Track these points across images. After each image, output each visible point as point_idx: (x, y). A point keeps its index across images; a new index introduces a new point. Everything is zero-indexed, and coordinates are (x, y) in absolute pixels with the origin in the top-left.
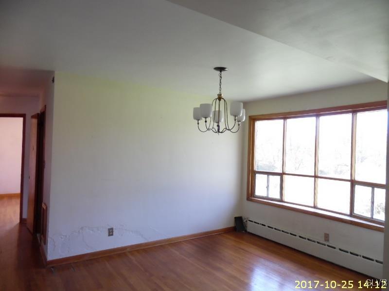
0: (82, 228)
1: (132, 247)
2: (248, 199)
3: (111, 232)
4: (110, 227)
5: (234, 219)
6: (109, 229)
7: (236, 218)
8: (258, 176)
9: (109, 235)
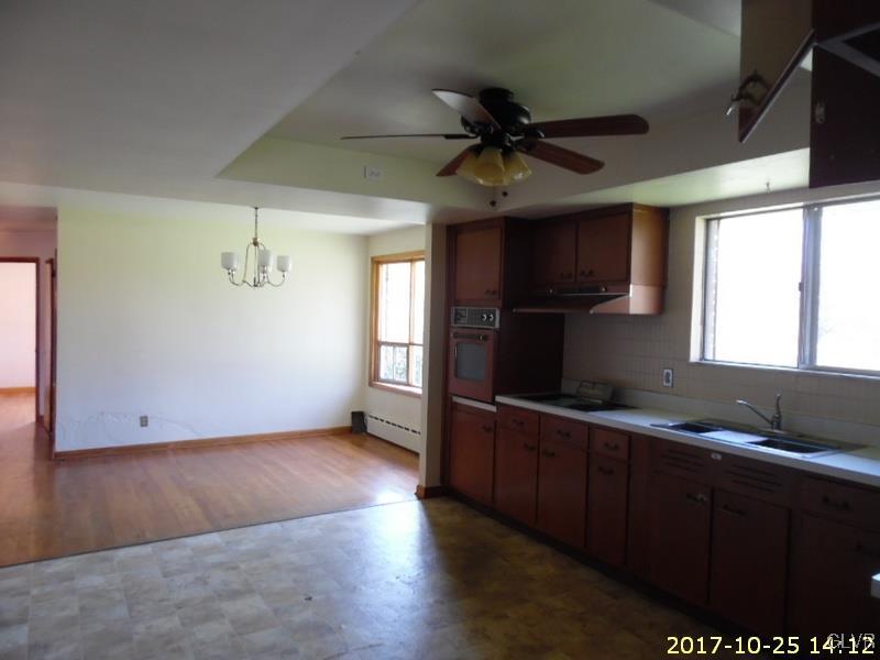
0: (102, 413)
1: (176, 443)
2: (371, 385)
3: (144, 421)
4: (143, 415)
5: (350, 416)
6: (141, 418)
7: (354, 414)
8: (383, 348)
9: (142, 426)
